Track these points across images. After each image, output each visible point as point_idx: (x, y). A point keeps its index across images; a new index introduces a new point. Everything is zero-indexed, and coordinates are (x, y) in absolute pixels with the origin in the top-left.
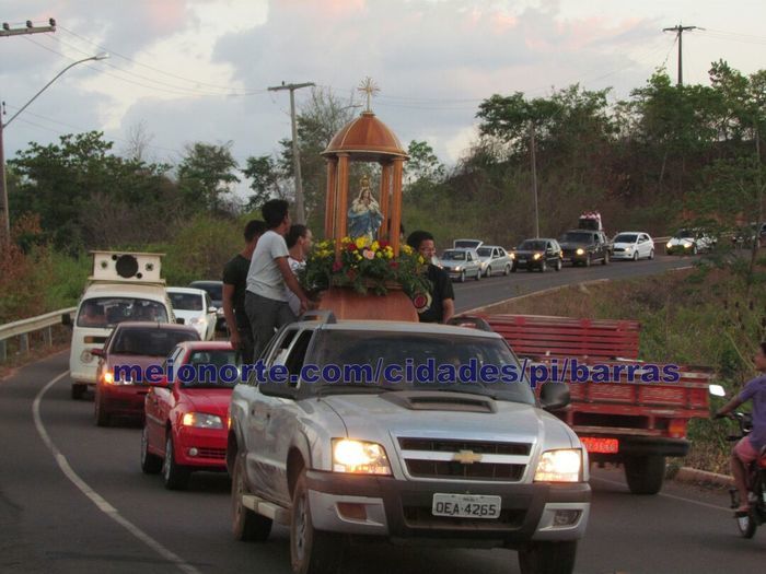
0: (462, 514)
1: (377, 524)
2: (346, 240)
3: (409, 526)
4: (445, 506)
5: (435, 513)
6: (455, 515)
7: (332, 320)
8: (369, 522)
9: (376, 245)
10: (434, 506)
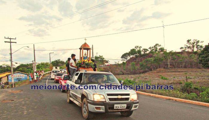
0: (120, 108)
1: (103, 111)
2: (83, 60)
3: (109, 111)
4: (117, 107)
5: (114, 108)
6: (118, 108)
7: (86, 71)
8: (101, 111)
9: (88, 61)
10: (114, 107)
